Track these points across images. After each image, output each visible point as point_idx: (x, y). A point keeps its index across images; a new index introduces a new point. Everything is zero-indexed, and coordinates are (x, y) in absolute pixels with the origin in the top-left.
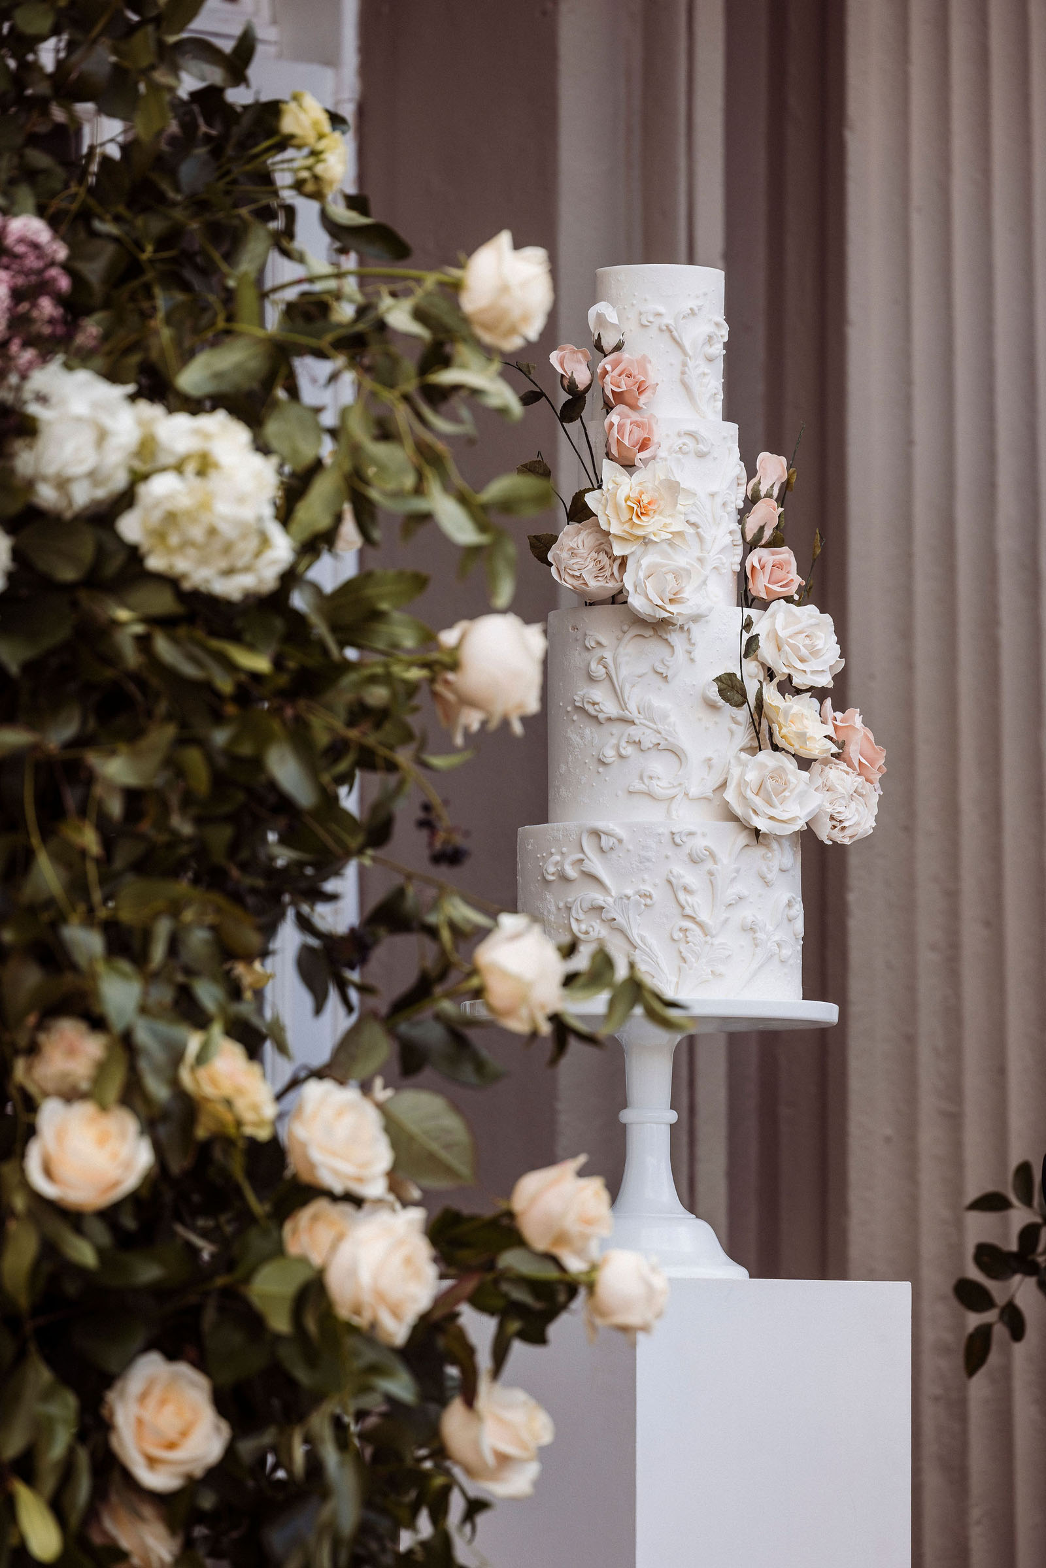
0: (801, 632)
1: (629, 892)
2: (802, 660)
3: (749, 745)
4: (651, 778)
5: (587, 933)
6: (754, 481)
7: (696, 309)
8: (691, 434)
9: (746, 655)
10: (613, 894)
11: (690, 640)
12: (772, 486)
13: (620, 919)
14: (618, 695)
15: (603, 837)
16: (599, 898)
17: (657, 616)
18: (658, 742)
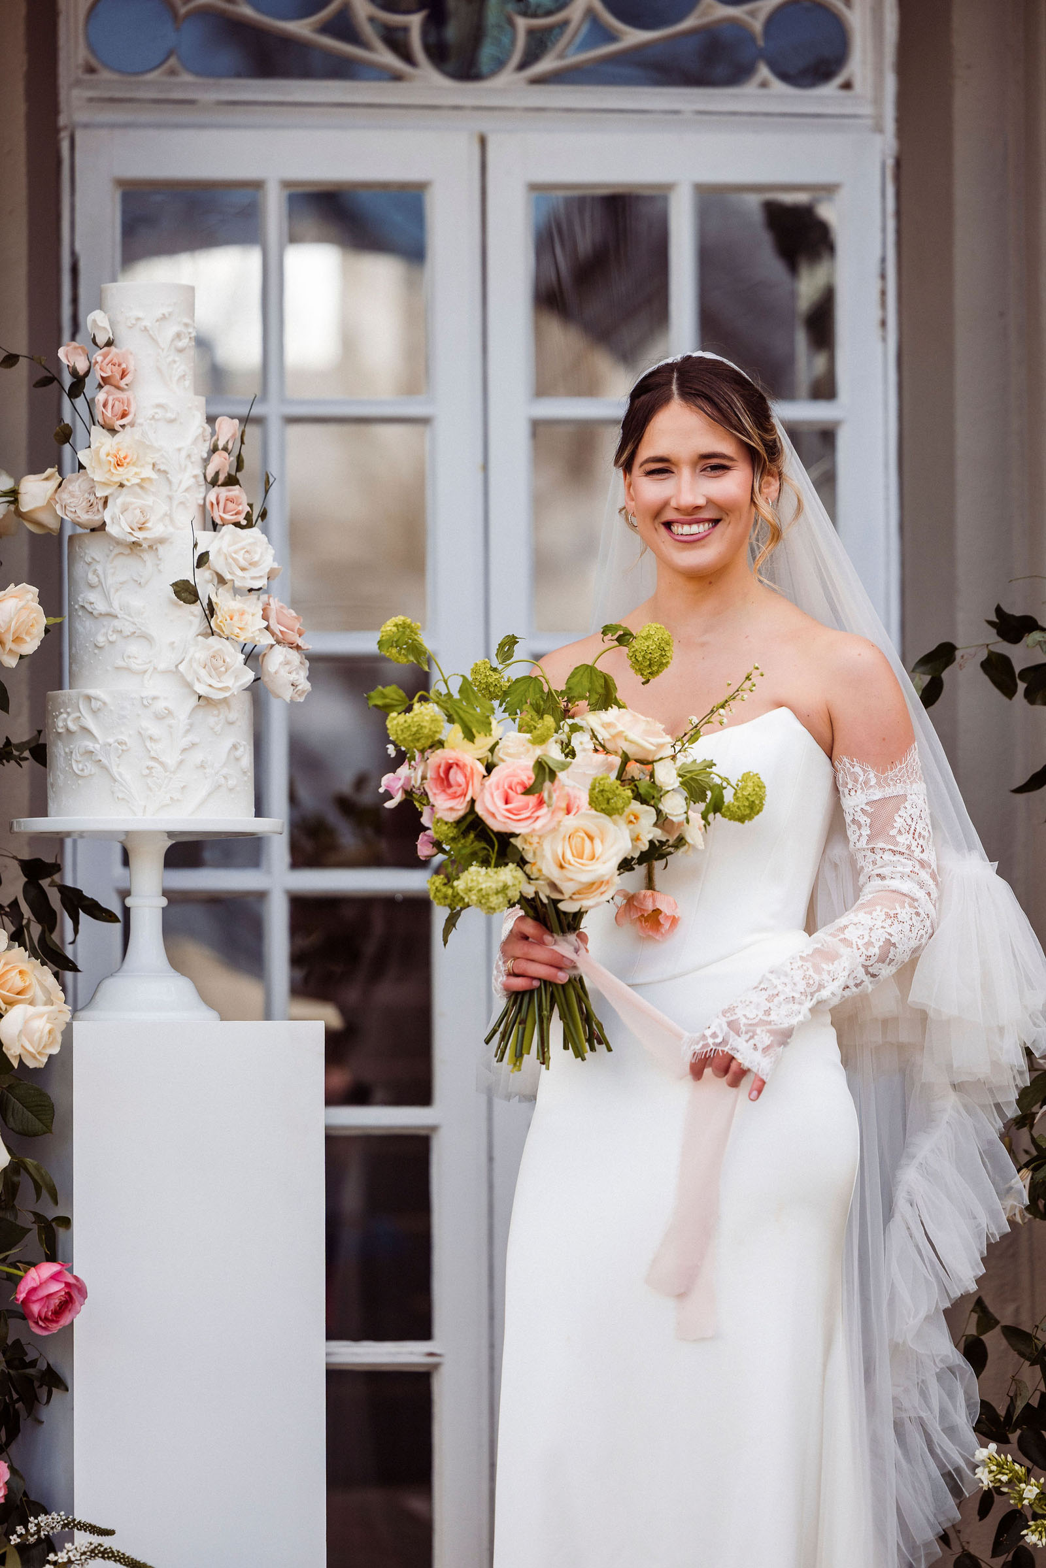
0: (241, 549)
1: (111, 740)
2: (243, 569)
3: (205, 632)
4: (129, 657)
5: (82, 770)
6: (215, 438)
7: (167, 315)
8: (159, 406)
9: (199, 566)
10: (100, 742)
11: (158, 556)
12: (227, 442)
13: (104, 761)
14: (107, 597)
15: (93, 700)
16: (90, 745)
17: (128, 540)
18: (135, 630)
